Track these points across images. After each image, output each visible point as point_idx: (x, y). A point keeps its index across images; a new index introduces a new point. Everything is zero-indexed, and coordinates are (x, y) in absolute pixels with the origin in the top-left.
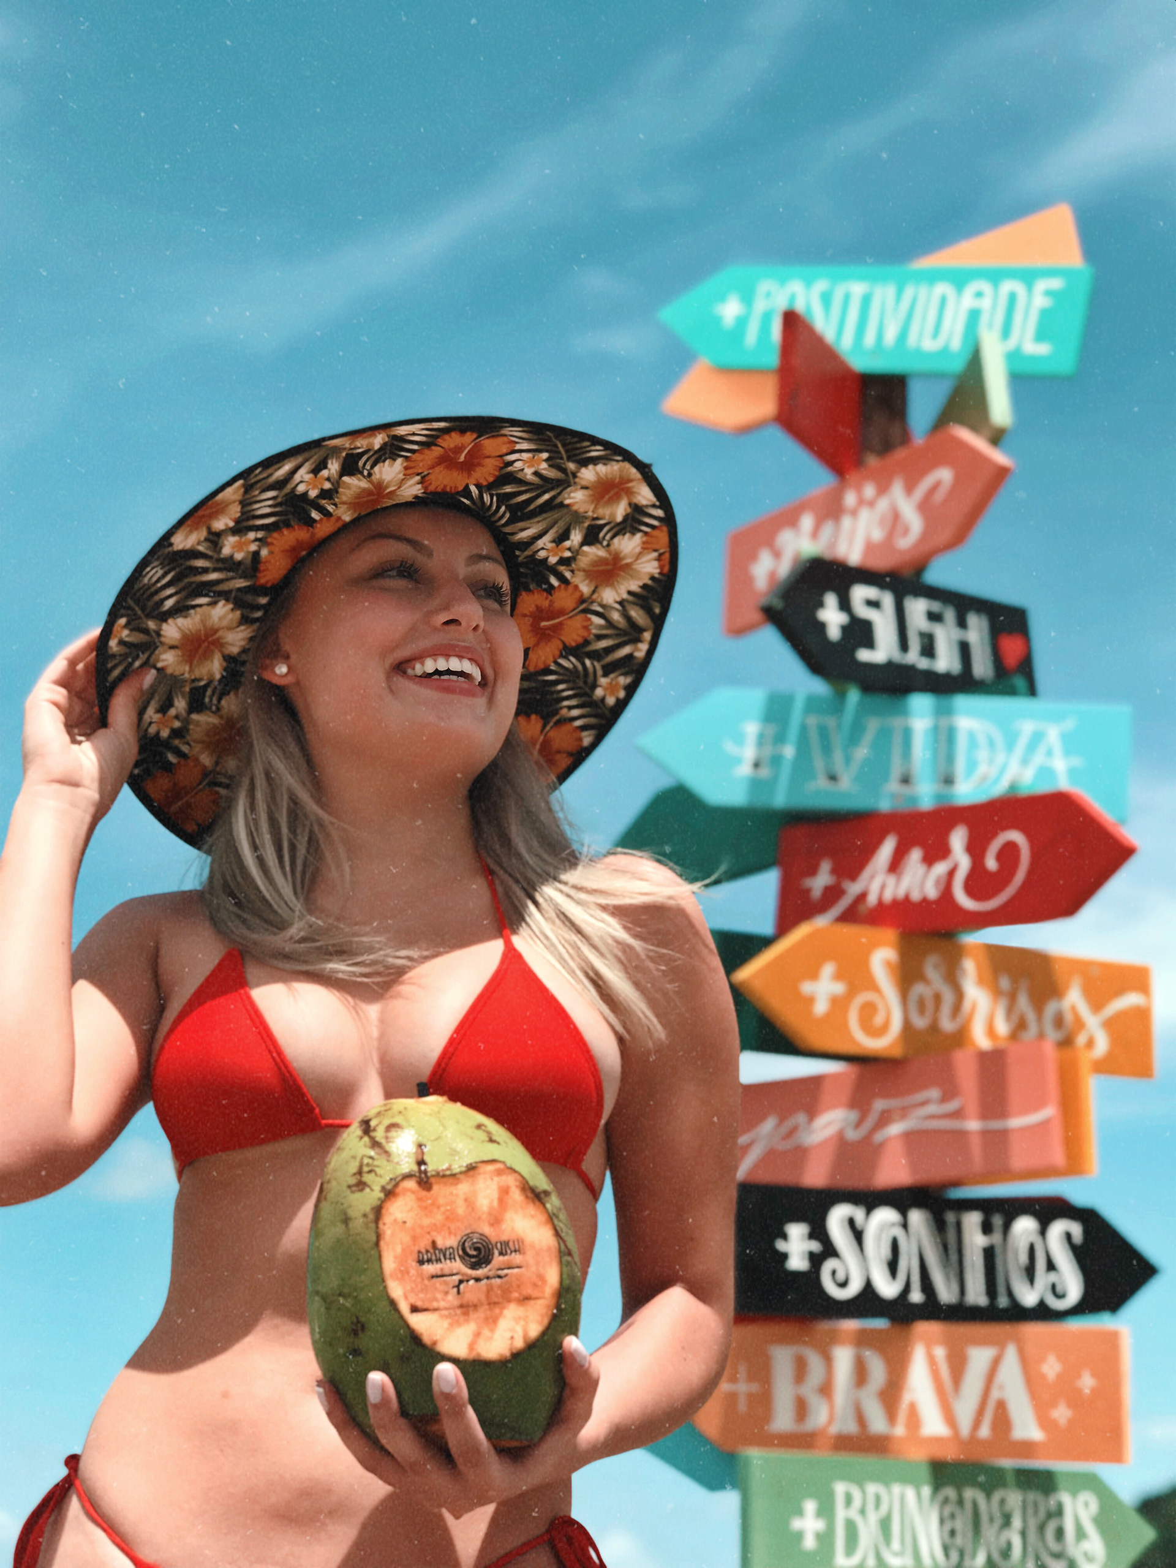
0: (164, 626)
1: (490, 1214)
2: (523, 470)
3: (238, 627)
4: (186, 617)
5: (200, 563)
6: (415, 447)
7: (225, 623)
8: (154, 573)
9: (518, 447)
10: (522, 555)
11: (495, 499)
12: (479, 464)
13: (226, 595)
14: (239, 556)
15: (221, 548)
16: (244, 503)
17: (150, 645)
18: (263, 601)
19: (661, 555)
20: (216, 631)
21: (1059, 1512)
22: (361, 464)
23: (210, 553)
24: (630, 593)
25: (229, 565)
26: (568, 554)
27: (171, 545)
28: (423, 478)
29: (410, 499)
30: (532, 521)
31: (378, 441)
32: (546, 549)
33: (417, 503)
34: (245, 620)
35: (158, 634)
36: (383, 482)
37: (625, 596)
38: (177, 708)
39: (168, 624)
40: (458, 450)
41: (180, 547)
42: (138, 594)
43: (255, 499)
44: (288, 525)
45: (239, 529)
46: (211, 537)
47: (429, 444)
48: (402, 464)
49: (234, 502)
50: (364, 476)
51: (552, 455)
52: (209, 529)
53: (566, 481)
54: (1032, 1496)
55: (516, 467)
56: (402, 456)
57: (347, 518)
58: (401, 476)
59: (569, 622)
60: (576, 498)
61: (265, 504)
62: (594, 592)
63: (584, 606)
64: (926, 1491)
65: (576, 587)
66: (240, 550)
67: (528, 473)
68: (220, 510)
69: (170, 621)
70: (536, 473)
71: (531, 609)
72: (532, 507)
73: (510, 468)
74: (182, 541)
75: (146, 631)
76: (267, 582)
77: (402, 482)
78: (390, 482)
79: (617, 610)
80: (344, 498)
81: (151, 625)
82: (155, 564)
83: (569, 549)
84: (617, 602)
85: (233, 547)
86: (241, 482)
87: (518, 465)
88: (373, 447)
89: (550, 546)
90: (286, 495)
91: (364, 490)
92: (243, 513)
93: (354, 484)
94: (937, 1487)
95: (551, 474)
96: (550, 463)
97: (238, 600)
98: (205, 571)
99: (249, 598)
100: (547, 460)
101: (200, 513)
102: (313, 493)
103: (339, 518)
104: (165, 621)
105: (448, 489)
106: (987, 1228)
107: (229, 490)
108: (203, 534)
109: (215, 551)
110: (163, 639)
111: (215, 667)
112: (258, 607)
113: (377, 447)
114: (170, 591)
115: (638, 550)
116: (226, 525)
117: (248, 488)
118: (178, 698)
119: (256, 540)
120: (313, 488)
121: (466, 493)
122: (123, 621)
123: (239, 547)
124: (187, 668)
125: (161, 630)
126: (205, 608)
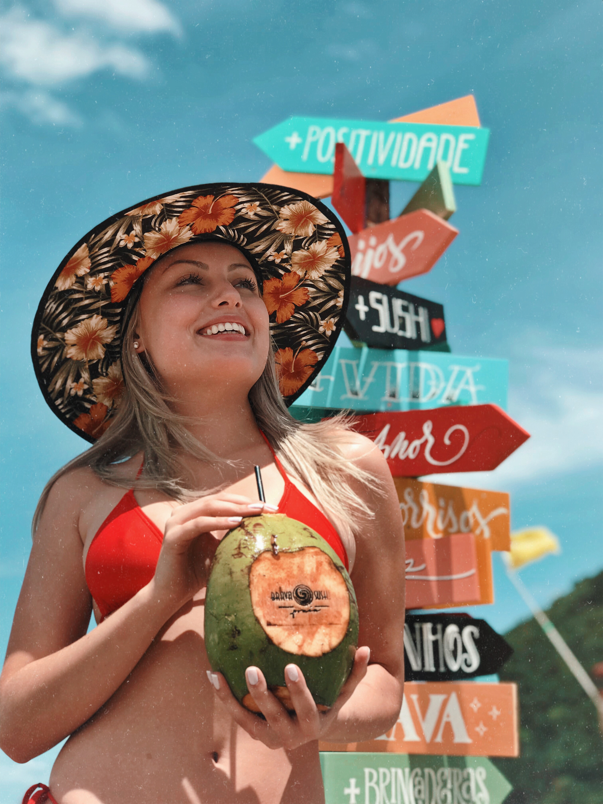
0: (66, 335)
1: (311, 575)
2: (247, 213)
3: (107, 327)
4: (76, 327)
5: (77, 296)
6: (181, 209)
7: (99, 326)
8: (51, 306)
9: (241, 200)
10: (260, 261)
11: (236, 231)
12: (221, 214)
13: (96, 311)
14: (98, 288)
15: (86, 285)
16: (92, 257)
17: (61, 345)
18: (119, 310)
19: (338, 248)
20: (96, 332)
21: (467, 779)
22: (153, 224)
23: (81, 289)
24: (326, 271)
25: (93, 294)
26: (285, 257)
27: (57, 288)
28: (191, 226)
29: (188, 241)
30: (260, 241)
31: (158, 208)
32: (272, 255)
33: (193, 242)
34: (110, 323)
35: (63, 339)
36: (169, 233)
37: (324, 273)
38: (84, 378)
39: (68, 333)
40: (206, 207)
41: (63, 289)
42: (47, 320)
43: (96, 255)
44: (121, 266)
45: (93, 272)
46: (78, 280)
47: (188, 206)
48: (176, 221)
49: (86, 257)
50: (157, 231)
51: (261, 202)
52: (77, 276)
53: (275, 217)
54: (456, 771)
55: (243, 213)
56: (175, 216)
57: (154, 257)
58: (178, 228)
59: (295, 293)
60: (283, 226)
61: (104, 256)
62: (305, 274)
63: (303, 283)
64: (407, 770)
65: (295, 273)
66: (98, 284)
67: (251, 215)
68: (78, 263)
69: (68, 331)
70: (255, 214)
71: (272, 289)
72: (258, 234)
73: (240, 214)
74: (63, 285)
75: (56, 340)
76: (118, 300)
77: (179, 231)
78: (172, 232)
79: (322, 282)
80: (149, 246)
81: (58, 335)
82: (51, 301)
83: (286, 254)
84: (320, 278)
85: (93, 284)
86: (85, 245)
87: (244, 211)
88: (157, 213)
89: (274, 253)
90: (115, 248)
91: (159, 239)
92: (92, 264)
93: (152, 236)
94: (412, 768)
95: (264, 213)
96: (262, 207)
97: (104, 313)
98: (81, 300)
99: (110, 311)
100: (259, 206)
101: (68, 266)
102: (130, 246)
103: (149, 258)
104: (66, 331)
105: (208, 231)
106: (434, 632)
107: (79, 250)
108: (74, 279)
109: (84, 288)
110: (67, 342)
111: (100, 352)
112: (117, 315)
113: (159, 213)
114: (64, 315)
115: (326, 248)
116: (85, 271)
117: (91, 248)
118: (83, 372)
119: (105, 277)
120: (129, 243)
121: (218, 230)
122: (42, 337)
123: (97, 283)
124: (84, 355)
125: (64, 337)
126: (86, 320)
